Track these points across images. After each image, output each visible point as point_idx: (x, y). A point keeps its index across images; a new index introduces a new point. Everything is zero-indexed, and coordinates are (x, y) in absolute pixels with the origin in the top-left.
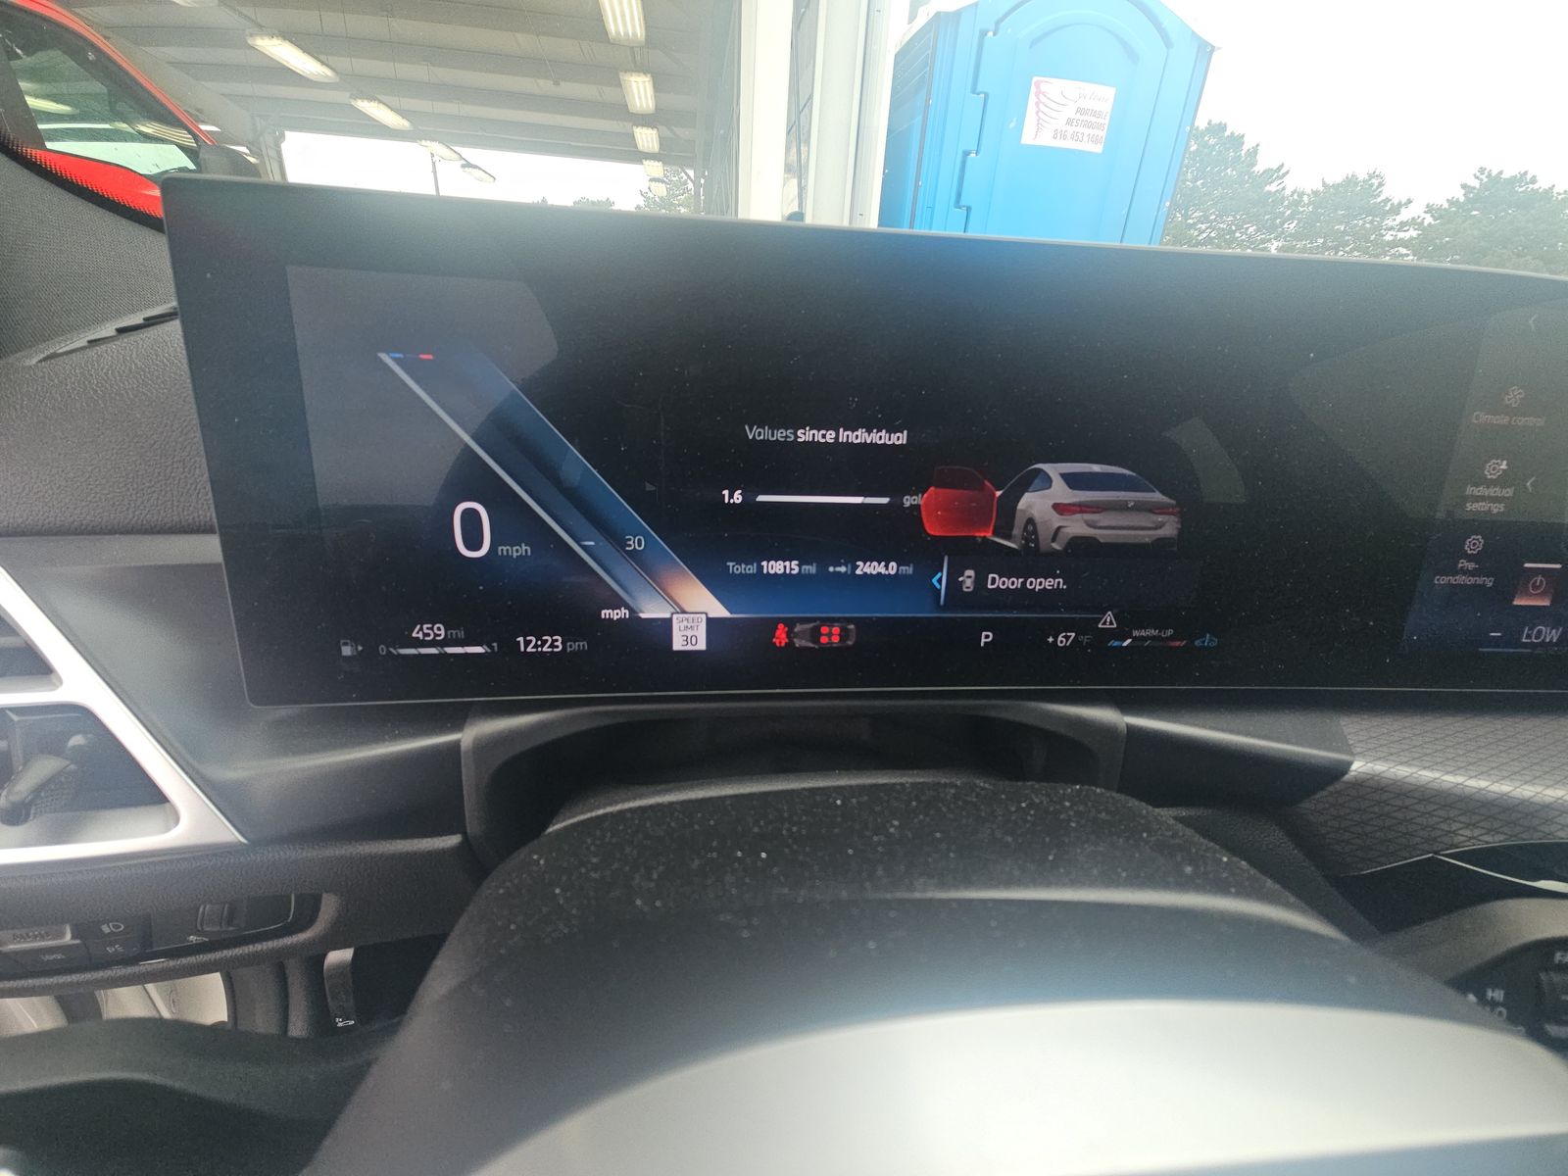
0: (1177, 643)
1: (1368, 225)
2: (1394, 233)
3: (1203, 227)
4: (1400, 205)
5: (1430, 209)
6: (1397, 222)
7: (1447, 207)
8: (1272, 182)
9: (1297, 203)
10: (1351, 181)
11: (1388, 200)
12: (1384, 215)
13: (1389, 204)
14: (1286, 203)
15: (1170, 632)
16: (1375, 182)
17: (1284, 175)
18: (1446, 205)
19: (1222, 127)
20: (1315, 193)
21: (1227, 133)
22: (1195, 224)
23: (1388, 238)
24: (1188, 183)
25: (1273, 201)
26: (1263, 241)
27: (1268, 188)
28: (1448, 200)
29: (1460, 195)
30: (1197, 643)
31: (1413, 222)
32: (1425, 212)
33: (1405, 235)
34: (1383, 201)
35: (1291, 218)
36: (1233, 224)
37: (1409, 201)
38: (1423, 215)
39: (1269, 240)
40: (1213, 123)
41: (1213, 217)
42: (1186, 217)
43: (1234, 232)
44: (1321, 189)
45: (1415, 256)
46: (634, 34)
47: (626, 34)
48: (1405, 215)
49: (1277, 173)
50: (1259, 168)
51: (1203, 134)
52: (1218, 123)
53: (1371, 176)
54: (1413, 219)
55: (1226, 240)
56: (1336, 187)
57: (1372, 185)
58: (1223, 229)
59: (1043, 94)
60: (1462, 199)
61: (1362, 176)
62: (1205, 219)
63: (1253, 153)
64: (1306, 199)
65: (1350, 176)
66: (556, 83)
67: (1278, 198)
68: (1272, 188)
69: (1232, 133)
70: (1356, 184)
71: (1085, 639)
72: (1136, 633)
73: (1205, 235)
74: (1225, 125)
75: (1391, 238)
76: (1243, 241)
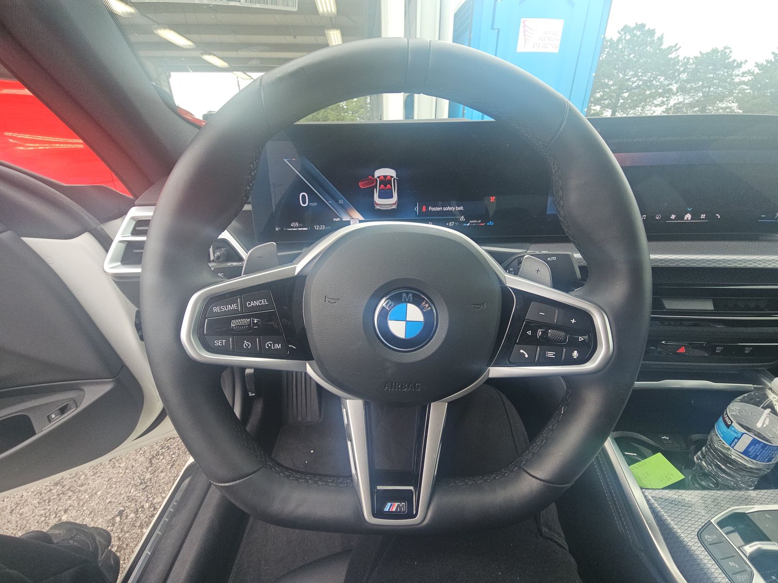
0: (482, 224)
1: (726, 74)
2: (740, 78)
3: (635, 79)
4: (741, 63)
5: (757, 65)
6: (741, 72)
7: (766, 64)
8: (672, 52)
9: (687, 63)
10: (715, 51)
11: (735, 61)
12: (734, 68)
13: (736, 62)
14: (680, 64)
15: (480, 221)
16: (728, 51)
17: (678, 49)
18: (765, 63)
19: (643, 26)
20: (696, 58)
21: (646, 29)
22: (630, 78)
23: (737, 80)
24: (626, 57)
25: (673, 63)
26: (668, 85)
27: (670, 56)
28: (766, 60)
29: (772, 58)
30: (488, 224)
31: (749, 72)
32: (755, 67)
33: (746, 79)
34: (732, 61)
35: (684, 72)
36: (651, 77)
37: (746, 61)
38: (754, 68)
39: (671, 84)
40: (638, 23)
41: (640, 74)
42: (625, 75)
43: (652, 81)
44: (699, 55)
45: (751, 90)
46: (331, 11)
47: (327, 11)
48: (744, 68)
49: (674, 48)
50: (664, 46)
51: (633, 29)
52: (641, 23)
53: (725, 48)
54: (749, 70)
55: (647, 86)
56: (707, 54)
57: (726, 53)
58: (646, 80)
59: (527, 27)
60: (773, 60)
61: (720, 48)
62: (635, 75)
63: (661, 39)
64: (691, 61)
65: (714, 48)
66: (295, 37)
67: (676, 61)
68: (672, 56)
69: (649, 28)
70: (718, 52)
71: (457, 224)
72: (470, 222)
73: (636, 84)
74: (645, 24)
75: (738, 81)
76: (658, 85)
